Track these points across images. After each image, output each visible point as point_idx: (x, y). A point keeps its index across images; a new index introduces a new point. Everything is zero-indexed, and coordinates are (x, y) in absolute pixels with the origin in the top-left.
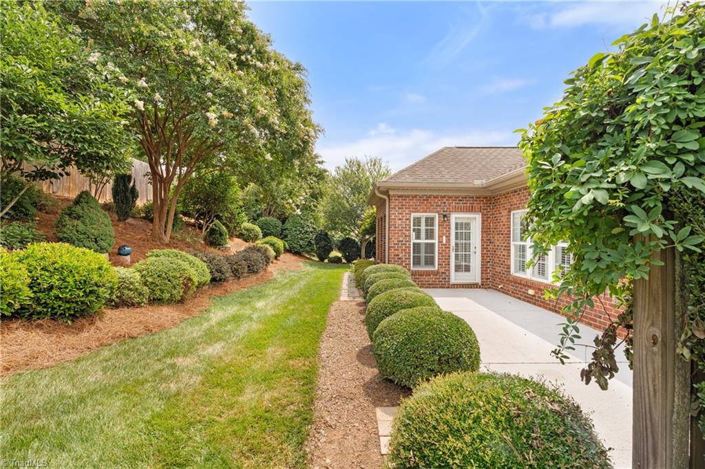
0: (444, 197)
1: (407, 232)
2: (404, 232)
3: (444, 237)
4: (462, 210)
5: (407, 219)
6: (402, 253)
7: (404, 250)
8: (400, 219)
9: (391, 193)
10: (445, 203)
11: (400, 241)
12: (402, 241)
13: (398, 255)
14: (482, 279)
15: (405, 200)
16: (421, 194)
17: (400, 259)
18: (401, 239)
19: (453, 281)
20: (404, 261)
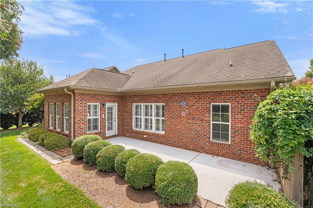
0: (103, 95)
1: (85, 114)
2: (83, 113)
3: (103, 115)
4: (110, 101)
5: (85, 106)
6: (82, 125)
7: (83, 123)
8: (81, 107)
9: (76, 92)
10: (103, 98)
11: (81, 119)
12: (82, 119)
13: (80, 127)
15: (84, 96)
16: (92, 93)
17: (81, 128)
18: (82, 117)
19: (107, 135)
20: (84, 130)
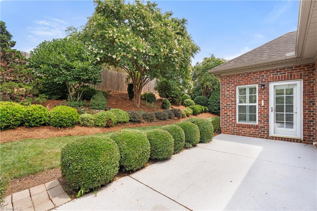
0: (263, 71)
1: (233, 99)
2: (231, 98)
4: (280, 80)
5: (233, 90)
6: (230, 112)
7: (231, 110)
8: (228, 91)
9: (222, 75)
10: (263, 76)
11: (228, 105)
12: (230, 105)
13: (227, 114)
14: (304, 135)
15: (231, 78)
16: (243, 73)
17: (228, 116)
18: (229, 103)
19: (272, 134)
20: (231, 117)
